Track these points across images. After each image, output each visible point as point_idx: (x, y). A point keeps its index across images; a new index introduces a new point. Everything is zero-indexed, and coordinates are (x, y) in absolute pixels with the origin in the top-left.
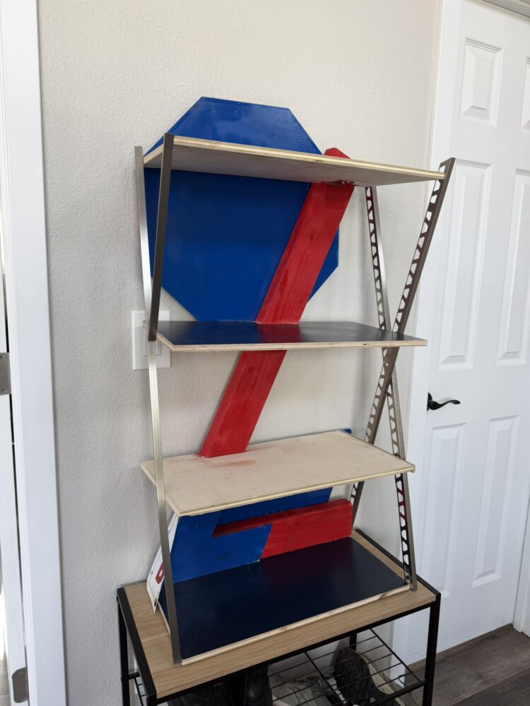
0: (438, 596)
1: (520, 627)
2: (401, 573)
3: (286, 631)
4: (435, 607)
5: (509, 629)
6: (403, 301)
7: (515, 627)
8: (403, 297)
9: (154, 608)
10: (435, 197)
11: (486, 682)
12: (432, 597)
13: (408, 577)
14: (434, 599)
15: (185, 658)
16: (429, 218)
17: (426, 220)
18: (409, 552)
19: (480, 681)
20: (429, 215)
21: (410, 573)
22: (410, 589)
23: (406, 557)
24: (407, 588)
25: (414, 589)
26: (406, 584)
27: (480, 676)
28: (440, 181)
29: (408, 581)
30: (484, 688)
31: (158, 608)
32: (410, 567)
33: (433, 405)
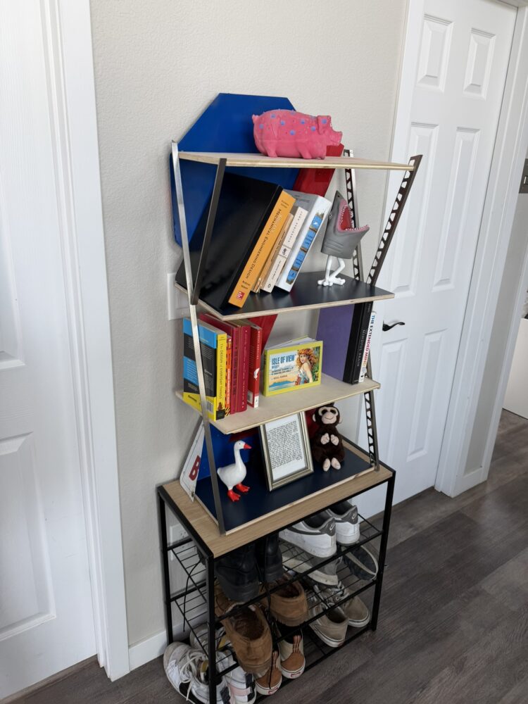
0: (394, 473)
1: (439, 488)
2: (368, 459)
3: (293, 506)
4: (391, 481)
5: (432, 490)
6: (375, 260)
7: (435, 488)
8: (376, 258)
9: (192, 499)
10: (406, 183)
11: (416, 529)
12: (390, 474)
13: (373, 462)
14: (391, 476)
15: (227, 530)
16: (400, 199)
17: (397, 200)
18: (374, 444)
19: (411, 529)
20: (400, 197)
21: (375, 459)
22: (375, 470)
23: (372, 448)
24: (372, 469)
25: (377, 470)
26: (371, 466)
27: (411, 526)
28: (410, 172)
29: (373, 464)
30: (414, 533)
31: (195, 499)
32: (374, 455)
33: (386, 328)
